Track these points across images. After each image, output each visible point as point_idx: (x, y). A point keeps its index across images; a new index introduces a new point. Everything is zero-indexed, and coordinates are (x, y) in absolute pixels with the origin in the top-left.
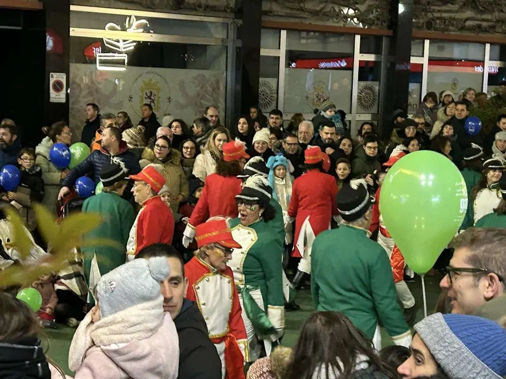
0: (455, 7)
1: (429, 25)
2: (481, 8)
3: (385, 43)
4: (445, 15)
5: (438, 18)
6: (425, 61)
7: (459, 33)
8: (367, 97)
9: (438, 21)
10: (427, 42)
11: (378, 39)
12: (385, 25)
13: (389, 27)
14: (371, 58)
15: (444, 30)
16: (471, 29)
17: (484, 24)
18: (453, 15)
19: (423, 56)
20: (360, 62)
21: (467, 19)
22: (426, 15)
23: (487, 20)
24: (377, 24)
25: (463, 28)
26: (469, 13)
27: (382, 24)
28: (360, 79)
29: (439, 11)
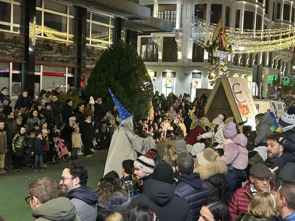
0: (53, 52)
1: (42, 59)
2: (63, 53)
3: (23, 66)
4: (49, 55)
5: (46, 56)
6: (41, 74)
7: (55, 63)
8: (16, 89)
9: (46, 58)
10: (42, 66)
11: (20, 64)
12: (23, 59)
13: (25, 60)
14: (17, 72)
15: (48, 61)
16: (60, 61)
17: (65, 60)
18: (52, 55)
19: (40, 72)
20: (13, 74)
21: (58, 57)
22: (41, 55)
23: (66, 58)
24: (20, 58)
25: (56, 61)
26: (59, 55)
27: (22, 58)
28: (13, 81)
29: (46, 53)
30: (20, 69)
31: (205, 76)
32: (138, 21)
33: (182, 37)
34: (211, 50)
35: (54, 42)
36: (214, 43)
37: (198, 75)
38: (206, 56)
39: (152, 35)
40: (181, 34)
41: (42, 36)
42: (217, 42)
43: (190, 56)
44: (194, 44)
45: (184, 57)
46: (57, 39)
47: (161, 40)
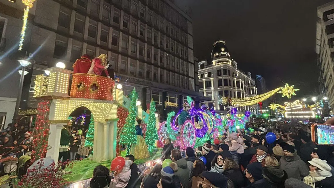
30: (162, 116)
31: (225, 115)
32: (200, 98)
33: (215, 102)
34: (226, 106)
35: (172, 107)
36: (227, 104)
37: (223, 115)
38: (225, 108)
39: (204, 102)
40: (214, 101)
41: (169, 105)
42: (228, 103)
43: (219, 109)
44: (220, 104)
45: (217, 108)
46: (173, 106)
47: (208, 104)
